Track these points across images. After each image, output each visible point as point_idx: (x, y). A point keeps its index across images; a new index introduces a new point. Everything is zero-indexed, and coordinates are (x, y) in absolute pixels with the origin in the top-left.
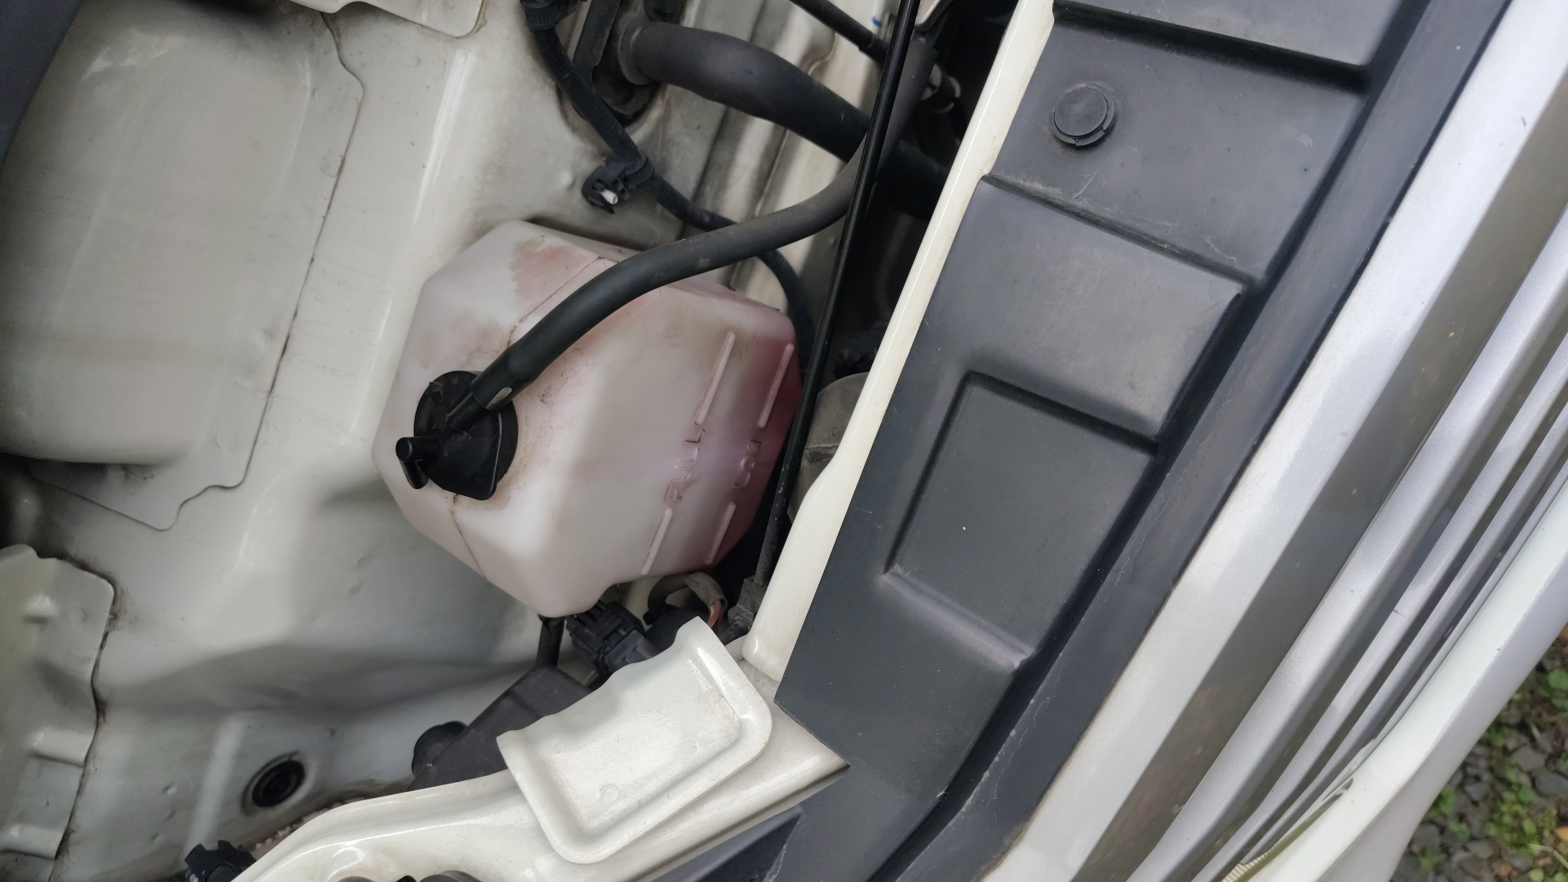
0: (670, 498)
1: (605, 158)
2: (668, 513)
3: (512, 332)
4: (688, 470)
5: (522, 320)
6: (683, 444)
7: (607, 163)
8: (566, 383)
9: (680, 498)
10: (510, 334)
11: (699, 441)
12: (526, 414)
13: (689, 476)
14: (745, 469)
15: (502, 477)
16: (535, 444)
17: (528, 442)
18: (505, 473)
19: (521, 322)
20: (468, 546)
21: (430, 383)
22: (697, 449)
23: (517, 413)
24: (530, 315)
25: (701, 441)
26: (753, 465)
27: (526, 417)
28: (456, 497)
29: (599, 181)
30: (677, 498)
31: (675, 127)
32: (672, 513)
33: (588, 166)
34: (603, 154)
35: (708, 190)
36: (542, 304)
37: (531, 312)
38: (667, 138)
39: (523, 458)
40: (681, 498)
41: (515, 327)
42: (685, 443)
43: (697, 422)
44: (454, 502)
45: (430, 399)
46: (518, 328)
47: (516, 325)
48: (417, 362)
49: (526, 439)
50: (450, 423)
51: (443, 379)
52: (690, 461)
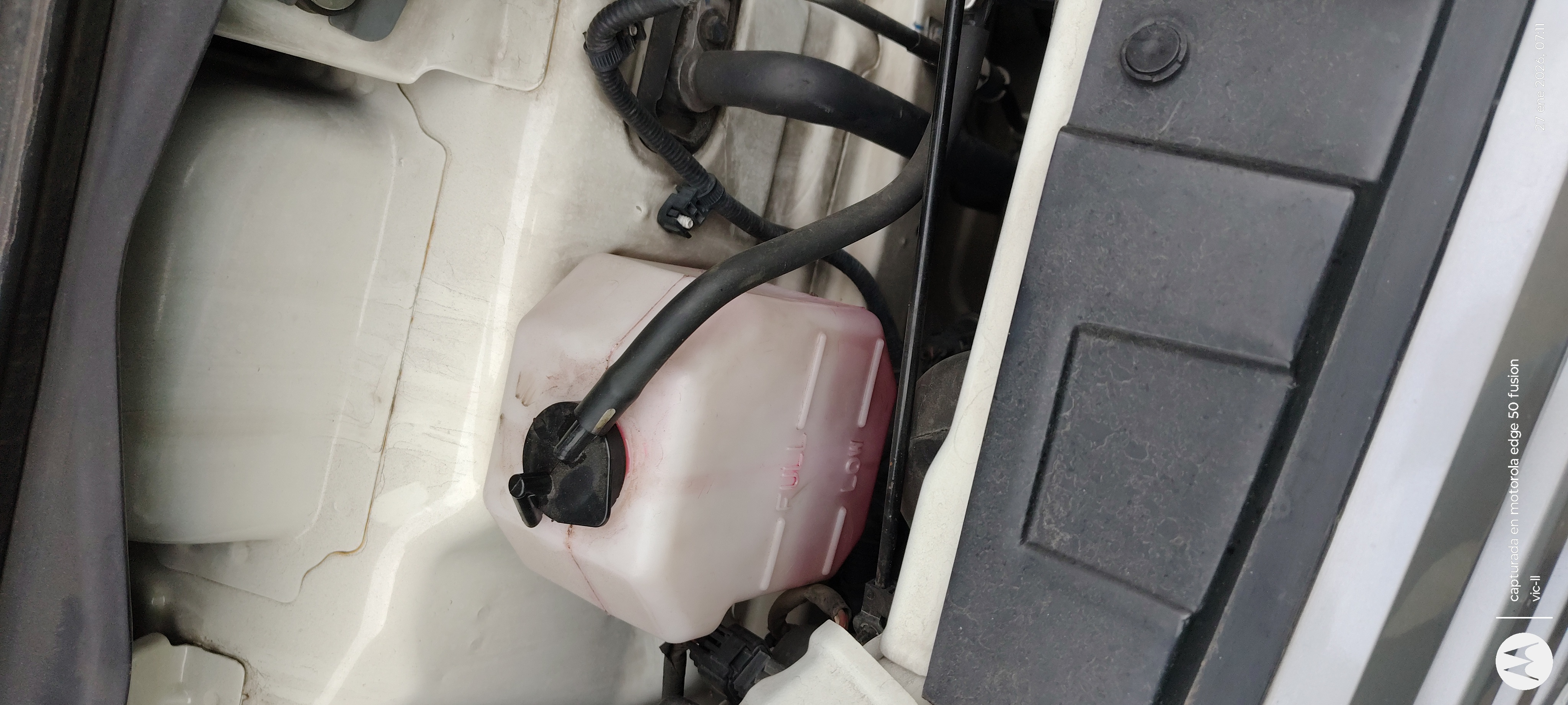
0: (780, 507)
1: (676, 186)
2: (780, 524)
3: (609, 357)
4: (795, 478)
5: (615, 346)
7: (679, 192)
9: (789, 506)
10: (606, 360)
12: (633, 434)
13: (796, 483)
14: (851, 471)
15: (614, 501)
16: (644, 464)
17: (637, 463)
18: (618, 497)
19: (615, 348)
20: (586, 579)
21: (534, 419)
22: (801, 456)
23: (622, 434)
24: (623, 340)
26: (858, 467)
28: (570, 529)
29: (672, 208)
31: (739, 149)
32: (785, 522)
33: (662, 195)
34: (674, 183)
35: (777, 207)
36: (635, 327)
38: (732, 160)
39: (634, 478)
40: (791, 506)
41: (610, 354)
42: (788, 449)
43: (798, 428)
44: (569, 534)
45: (535, 434)
46: (612, 354)
47: (612, 350)
48: (519, 401)
49: (634, 461)
50: (559, 455)
51: (546, 413)
52: (796, 467)
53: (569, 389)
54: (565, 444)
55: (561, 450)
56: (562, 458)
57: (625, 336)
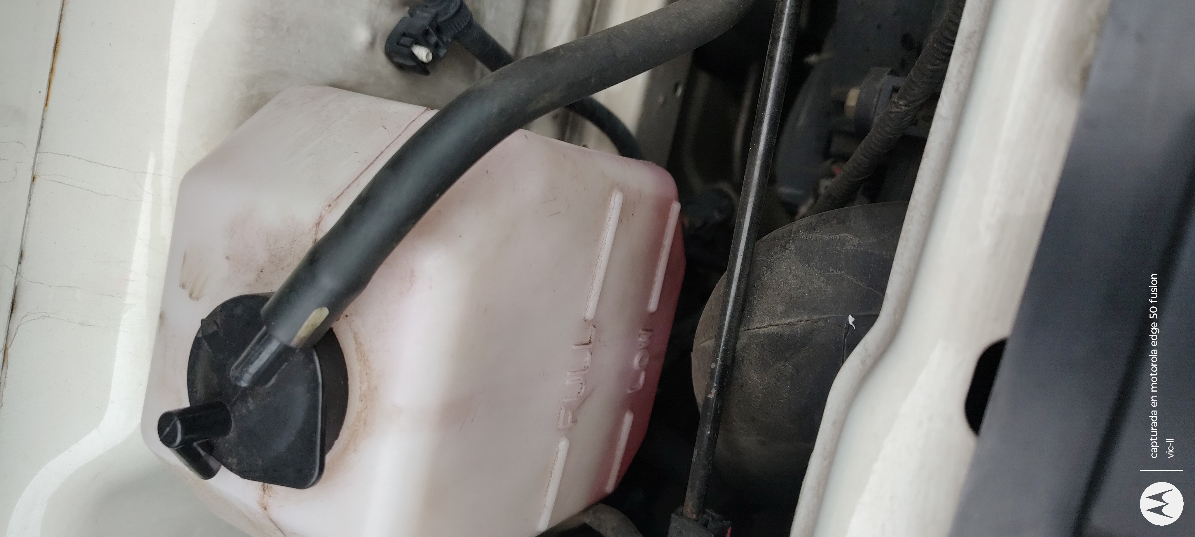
0: (564, 424)
1: (409, 7)
3: (318, 224)
4: (581, 383)
5: (329, 206)
7: (413, 14)
9: (574, 421)
10: (313, 228)
11: (591, 341)
12: (357, 343)
13: (583, 390)
14: (640, 366)
15: (331, 445)
16: (376, 389)
17: (365, 387)
18: (337, 439)
19: (329, 209)
21: (203, 321)
22: (588, 354)
23: (341, 345)
24: (341, 197)
25: (593, 341)
26: (647, 360)
27: (356, 349)
28: (265, 490)
29: (405, 36)
30: (572, 422)
32: (568, 443)
36: (356, 179)
39: (361, 411)
40: (576, 421)
41: (321, 218)
42: (574, 347)
43: (588, 318)
45: (205, 345)
46: (325, 218)
47: (323, 214)
48: (185, 293)
49: (361, 382)
50: (239, 379)
51: (221, 311)
52: (583, 370)
53: (259, 274)
54: (248, 361)
55: (242, 373)
56: (244, 384)
57: (342, 193)
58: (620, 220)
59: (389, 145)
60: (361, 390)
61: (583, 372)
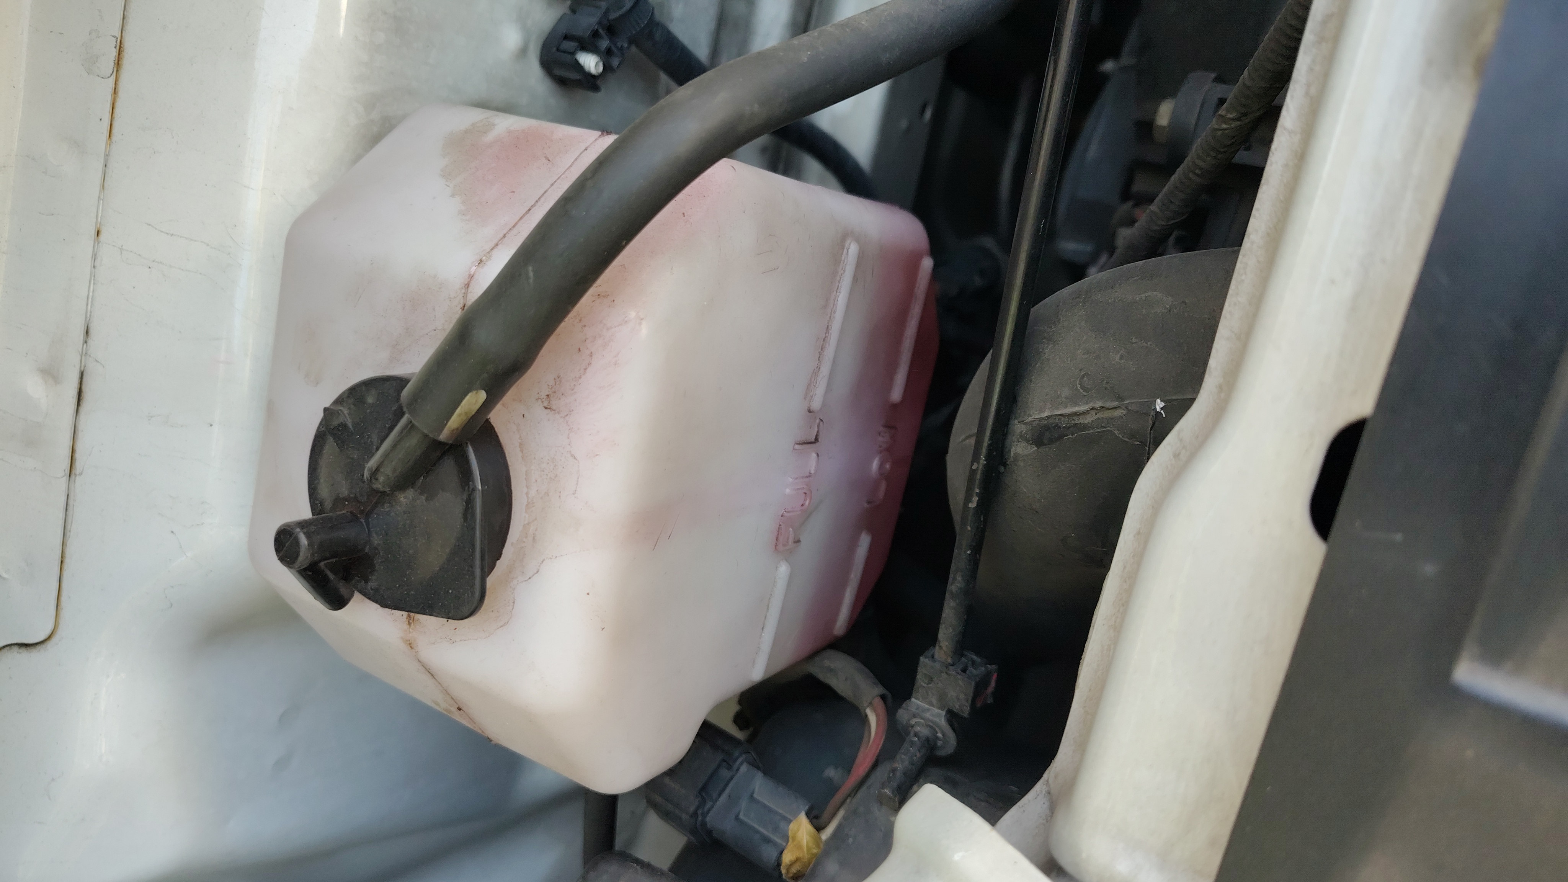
0: (784, 545)
2: (783, 571)
3: (467, 285)
4: (805, 493)
5: (481, 261)
6: (794, 449)
7: (574, 12)
8: (589, 364)
10: (463, 291)
11: (816, 440)
12: (520, 438)
14: (879, 474)
15: (492, 567)
16: (547, 494)
17: (533, 493)
18: (499, 559)
19: (481, 265)
20: (448, 693)
21: (325, 410)
23: (501, 442)
24: (495, 250)
25: (820, 440)
26: (888, 466)
27: (521, 445)
28: (413, 618)
29: (566, 39)
30: (795, 542)
32: (789, 570)
33: (546, 17)
36: (514, 227)
37: (497, 245)
39: (528, 524)
40: (799, 541)
41: (471, 277)
42: (797, 447)
43: (812, 409)
44: (409, 624)
45: (330, 440)
46: (476, 277)
47: (473, 273)
48: (301, 376)
51: (348, 397)
52: (807, 477)
58: (855, 279)
59: (555, 182)
60: (528, 498)
61: (807, 480)
